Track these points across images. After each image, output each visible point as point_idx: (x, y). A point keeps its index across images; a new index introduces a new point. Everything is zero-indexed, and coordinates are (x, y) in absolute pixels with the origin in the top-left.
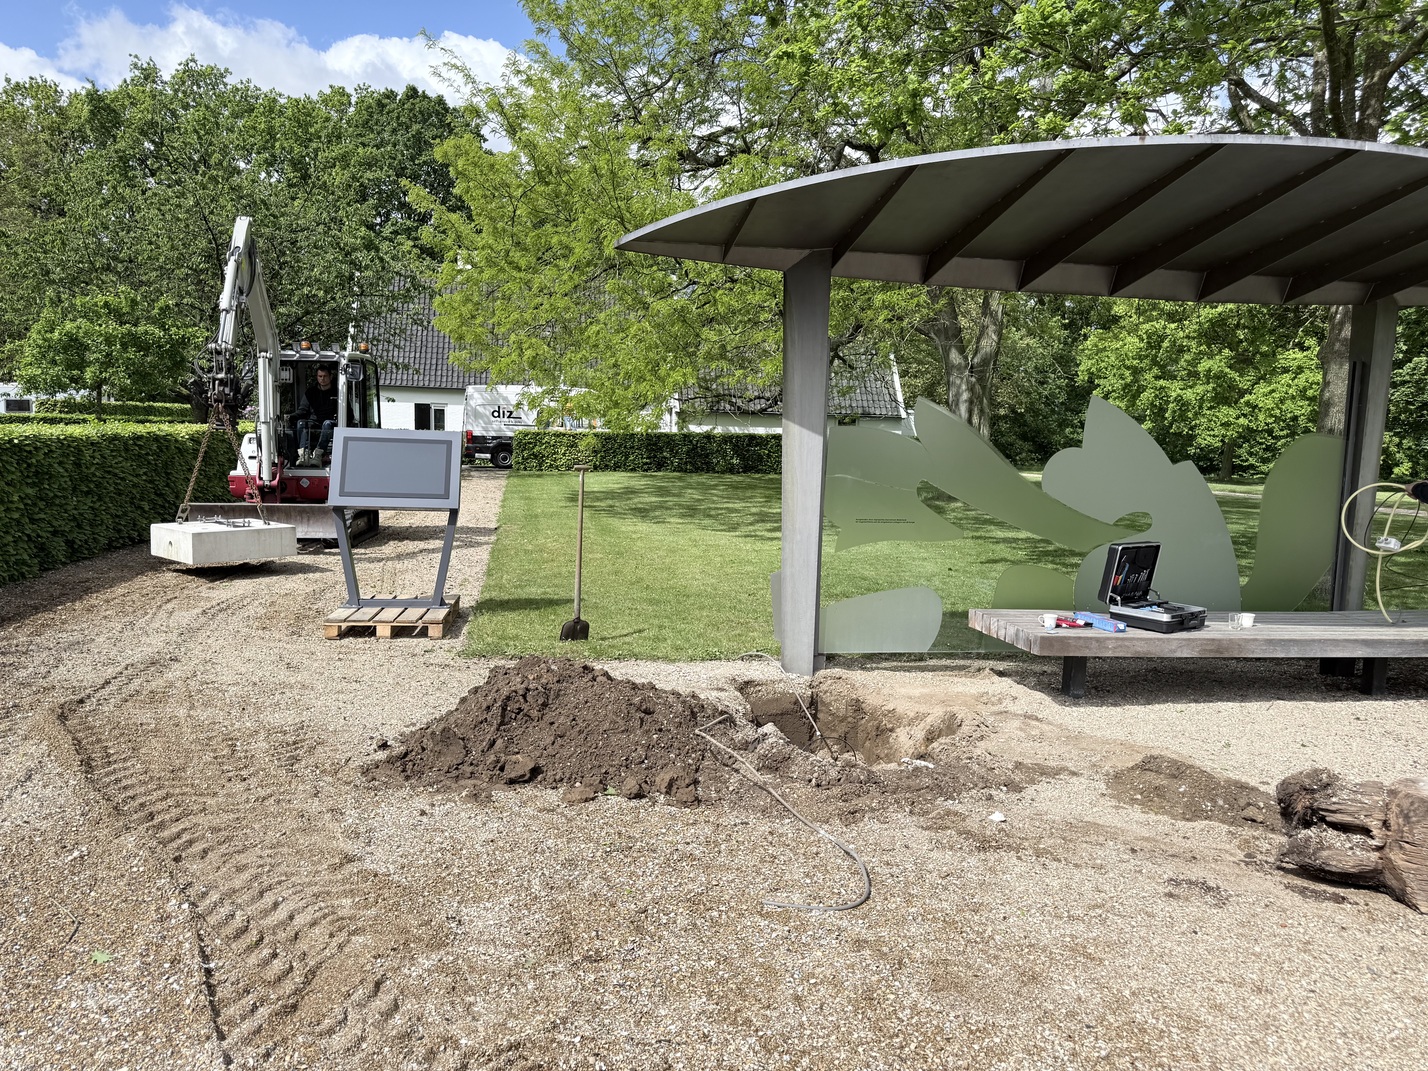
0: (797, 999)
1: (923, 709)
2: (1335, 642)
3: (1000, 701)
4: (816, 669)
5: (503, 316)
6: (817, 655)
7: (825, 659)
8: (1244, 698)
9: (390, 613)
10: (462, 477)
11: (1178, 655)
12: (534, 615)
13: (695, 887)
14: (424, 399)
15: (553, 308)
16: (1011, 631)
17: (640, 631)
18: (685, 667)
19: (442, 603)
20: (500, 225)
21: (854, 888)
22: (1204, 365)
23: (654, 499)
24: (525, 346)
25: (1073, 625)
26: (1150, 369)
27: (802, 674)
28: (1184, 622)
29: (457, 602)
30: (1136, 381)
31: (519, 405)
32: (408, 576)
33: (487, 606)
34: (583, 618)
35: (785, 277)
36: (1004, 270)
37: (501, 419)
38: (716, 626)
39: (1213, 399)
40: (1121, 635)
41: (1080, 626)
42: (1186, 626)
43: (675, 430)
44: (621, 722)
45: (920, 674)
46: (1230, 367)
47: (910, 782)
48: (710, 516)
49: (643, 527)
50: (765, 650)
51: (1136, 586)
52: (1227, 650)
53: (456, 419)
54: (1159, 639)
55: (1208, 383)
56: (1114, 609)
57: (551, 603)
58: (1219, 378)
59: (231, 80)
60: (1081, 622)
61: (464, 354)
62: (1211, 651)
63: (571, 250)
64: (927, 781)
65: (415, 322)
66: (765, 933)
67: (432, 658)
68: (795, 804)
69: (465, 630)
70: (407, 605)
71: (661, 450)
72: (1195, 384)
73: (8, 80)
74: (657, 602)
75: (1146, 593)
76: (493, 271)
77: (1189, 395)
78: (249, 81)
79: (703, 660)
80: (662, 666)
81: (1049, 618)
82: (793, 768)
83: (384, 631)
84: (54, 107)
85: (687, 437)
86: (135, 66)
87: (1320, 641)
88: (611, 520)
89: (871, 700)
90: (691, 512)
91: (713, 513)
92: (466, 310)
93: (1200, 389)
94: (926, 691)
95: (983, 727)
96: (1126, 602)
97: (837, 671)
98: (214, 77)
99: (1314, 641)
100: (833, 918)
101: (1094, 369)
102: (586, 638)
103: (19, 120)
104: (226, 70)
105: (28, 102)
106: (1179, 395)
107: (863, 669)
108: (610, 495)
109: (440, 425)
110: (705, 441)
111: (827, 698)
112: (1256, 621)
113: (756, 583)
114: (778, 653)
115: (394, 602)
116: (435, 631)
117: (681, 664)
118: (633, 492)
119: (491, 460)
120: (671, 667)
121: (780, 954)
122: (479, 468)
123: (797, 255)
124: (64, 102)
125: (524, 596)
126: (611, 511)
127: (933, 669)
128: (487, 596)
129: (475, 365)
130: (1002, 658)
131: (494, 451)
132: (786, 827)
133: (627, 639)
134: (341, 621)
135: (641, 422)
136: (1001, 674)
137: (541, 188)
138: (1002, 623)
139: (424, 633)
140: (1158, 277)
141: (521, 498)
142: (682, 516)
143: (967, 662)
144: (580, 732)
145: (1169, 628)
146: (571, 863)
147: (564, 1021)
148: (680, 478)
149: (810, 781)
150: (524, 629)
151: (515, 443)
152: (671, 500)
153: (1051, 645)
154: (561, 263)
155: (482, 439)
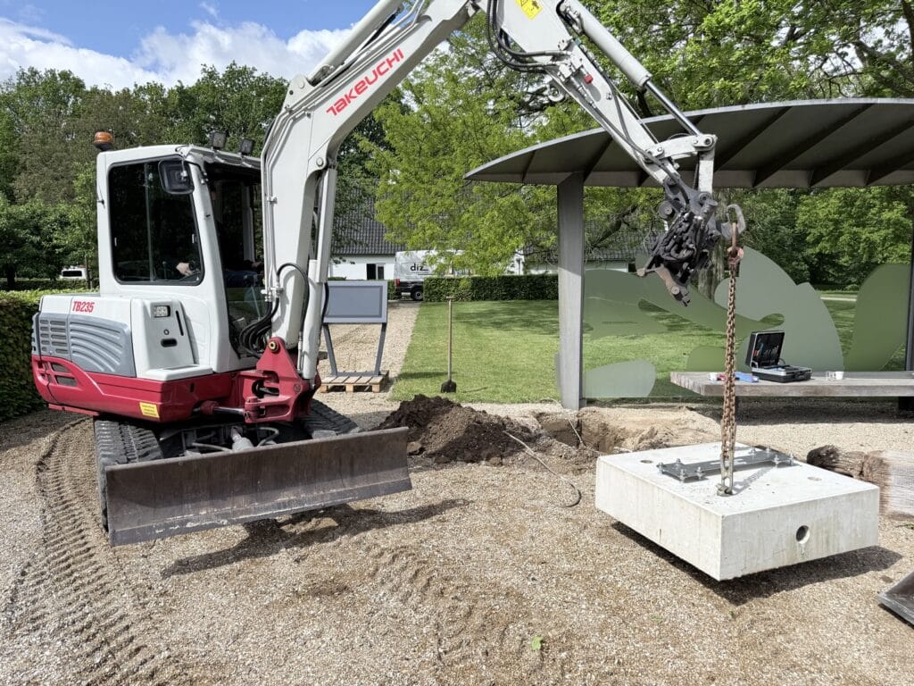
1: (640, 428)
2: (892, 387)
3: (686, 423)
4: (580, 407)
5: (415, 211)
6: (581, 399)
7: (586, 401)
8: (838, 421)
9: (352, 379)
10: (390, 306)
11: (790, 395)
12: (428, 380)
14: (372, 261)
15: (443, 204)
16: (691, 382)
17: (485, 388)
18: (507, 406)
19: (380, 374)
20: (412, 157)
21: (574, 498)
23: (506, 317)
24: (426, 228)
26: (847, 221)
27: (573, 409)
28: (794, 376)
29: (388, 374)
30: (836, 229)
31: (424, 262)
32: (363, 362)
33: (404, 376)
34: (453, 380)
35: (558, 187)
37: (416, 271)
38: (529, 386)
39: (892, 239)
40: (755, 384)
42: (796, 378)
43: (522, 273)
44: (465, 427)
45: (643, 410)
48: (539, 326)
49: (497, 333)
50: (554, 398)
51: (770, 357)
52: (821, 392)
53: (390, 273)
54: (777, 386)
55: (889, 228)
56: (754, 370)
57: (438, 374)
59: (256, 74)
61: (393, 235)
62: (810, 393)
63: (453, 169)
65: (365, 216)
66: (521, 515)
67: (373, 401)
68: (550, 466)
69: (391, 388)
70: (361, 375)
71: (513, 286)
72: (880, 229)
73: (136, 85)
74: (498, 374)
75: (777, 361)
76: (408, 185)
77: (875, 237)
78: (266, 74)
79: (518, 402)
80: (495, 405)
81: (713, 376)
82: (553, 450)
83: (350, 388)
84: (161, 99)
85: (531, 278)
86: (204, 70)
88: (478, 330)
89: (612, 424)
90: (528, 324)
91: (541, 324)
92: (393, 209)
94: (645, 418)
95: (670, 435)
96: (761, 366)
97: (593, 408)
98: (244, 72)
99: (877, 387)
100: (557, 510)
101: (807, 222)
102: (455, 391)
103: (143, 107)
104: (253, 69)
105: (147, 97)
106: (867, 237)
107: (609, 407)
108: (480, 315)
109: (381, 276)
110: (541, 279)
111: (587, 423)
112: (844, 376)
114: (560, 399)
115: (355, 374)
116: (376, 388)
118: (494, 313)
120: (501, 406)
121: (529, 522)
122: (403, 302)
123: (563, 176)
124: (166, 95)
125: (424, 371)
126: (479, 324)
127: (653, 407)
128: (404, 371)
129: (399, 240)
130: (696, 402)
131: (413, 291)
132: (545, 476)
133: (477, 392)
134: (328, 383)
135: (496, 270)
136: (692, 409)
137: (435, 133)
138: (687, 379)
139: (370, 390)
141: (427, 318)
142: (521, 326)
143: (675, 404)
144: (445, 432)
145: (785, 380)
147: (426, 540)
148: (525, 303)
149: (561, 456)
150: (422, 387)
151: (424, 286)
152: (516, 317)
153: (712, 390)
154: (448, 177)
155: (405, 284)
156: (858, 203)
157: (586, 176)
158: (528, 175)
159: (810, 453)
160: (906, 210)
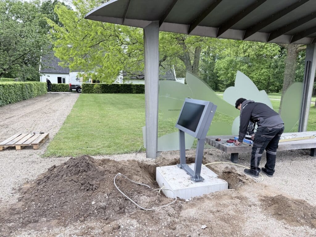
4: (157, 156)
6: (157, 152)
27: (153, 158)
35: (144, 30)
36: (211, 30)
71: (119, 88)
85: (126, 85)
109: (64, 82)
110: (130, 86)
113: (140, 124)
116: (35, 147)
119: (76, 91)
122: (73, 93)
123: (147, 23)
134: (4, 145)
139: (32, 148)
140: (257, 35)
151: (82, 87)
155: (74, 86)
158: (126, 19)
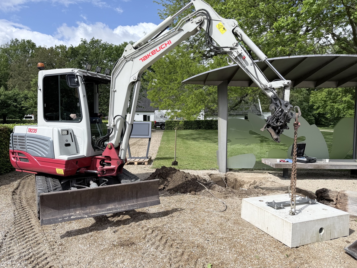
0: (208, 224)
1: (250, 180)
2: (348, 166)
3: (268, 179)
4: (226, 172)
5: (162, 95)
6: (227, 169)
7: (229, 170)
8: (327, 179)
9: (137, 160)
10: (152, 131)
11: (308, 168)
12: (167, 160)
13: (192, 207)
14: (145, 114)
15: (173, 93)
16: (270, 163)
17: (189, 164)
19: (148, 158)
20: (161, 74)
21: (224, 208)
22: (344, 99)
23: (197, 136)
24: (167, 101)
25: (284, 162)
26: (329, 101)
27: (223, 173)
29: (151, 158)
30: (325, 104)
31: (166, 115)
32: (141, 153)
33: (157, 159)
34: (176, 161)
35: (218, 87)
37: (162, 118)
38: (206, 163)
39: (347, 108)
41: (286, 162)
42: (311, 162)
43: (203, 119)
44: (181, 179)
45: (251, 173)
46: (352, 99)
47: (241, 192)
48: (210, 140)
49: (194, 142)
50: (216, 168)
51: (300, 153)
52: (320, 167)
53: (152, 119)
54: (303, 165)
55: (345, 104)
57: (171, 158)
58: (348, 102)
59: (102, 42)
60: (286, 161)
61: (154, 104)
62: (316, 167)
63: (177, 79)
64: (244, 192)
65: (143, 97)
66: (203, 214)
67: (145, 168)
68: (215, 195)
69: (152, 164)
70: (141, 158)
71: (200, 124)
72: (342, 104)
73: (56, 46)
74: (194, 158)
75: (303, 155)
76: (160, 85)
77: (340, 107)
78: (106, 42)
79: (202, 170)
80: (193, 171)
81: (278, 160)
82: (216, 189)
83: (136, 163)
84: (65, 51)
85: (207, 121)
86: (82, 40)
87: (344, 165)
88: (186, 141)
89: (239, 179)
90: (206, 139)
91: (211, 139)
92: (154, 94)
93: (343, 105)
94: (252, 177)
95: (261, 183)
96: (297, 156)
97: (231, 172)
98: (97, 42)
99: (342, 165)
100: (218, 213)
101: (314, 101)
102: (177, 165)
103: (58, 54)
104: (101, 40)
105: (60, 50)
106: (337, 107)
107: (238, 172)
108: (187, 135)
109: (149, 120)
110: (211, 122)
111: (229, 178)
112: (329, 161)
114: (218, 169)
115: (138, 158)
116: (146, 163)
117: (197, 171)
118: (192, 135)
119: (160, 128)
120: (195, 171)
121: (206, 218)
122: (157, 130)
123: (220, 82)
125: (165, 157)
126: (187, 139)
127: (255, 172)
128: (157, 157)
129: (156, 106)
130: (272, 170)
131: (161, 126)
132: (212, 199)
133: (186, 165)
135: (193, 118)
136: (270, 173)
137: (170, 65)
138: (268, 161)
139: (144, 164)
141: (166, 136)
142: (203, 140)
143: (263, 171)
144: (173, 181)
145: (306, 162)
146: (169, 203)
147: (165, 224)
148: (204, 131)
149: (219, 191)
150: (164, 163)
152: (201, 136)
153: (278, 166)
154: (175, 82)
155: (158, 123)
156: (333, 94)
157: (228, 83)
158: (206, 82)
159: (316, 191)
160: (352, 97)
